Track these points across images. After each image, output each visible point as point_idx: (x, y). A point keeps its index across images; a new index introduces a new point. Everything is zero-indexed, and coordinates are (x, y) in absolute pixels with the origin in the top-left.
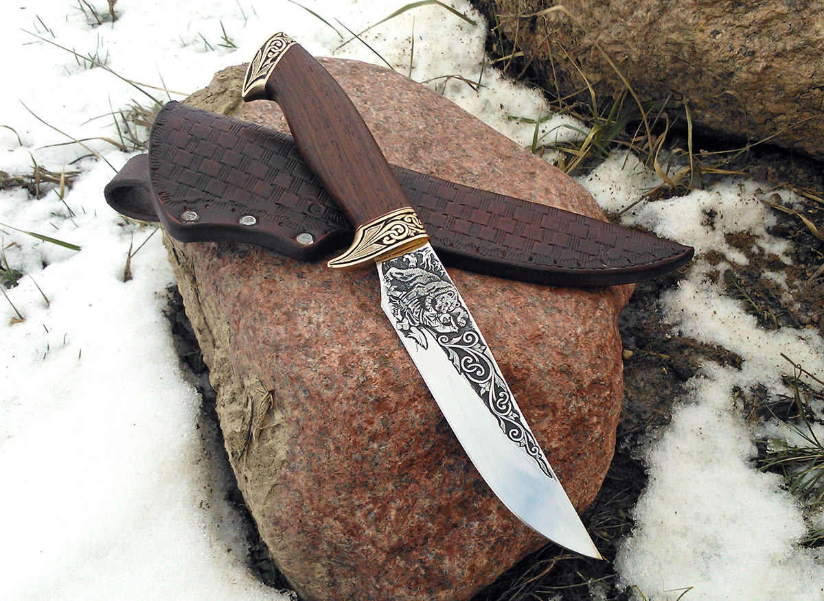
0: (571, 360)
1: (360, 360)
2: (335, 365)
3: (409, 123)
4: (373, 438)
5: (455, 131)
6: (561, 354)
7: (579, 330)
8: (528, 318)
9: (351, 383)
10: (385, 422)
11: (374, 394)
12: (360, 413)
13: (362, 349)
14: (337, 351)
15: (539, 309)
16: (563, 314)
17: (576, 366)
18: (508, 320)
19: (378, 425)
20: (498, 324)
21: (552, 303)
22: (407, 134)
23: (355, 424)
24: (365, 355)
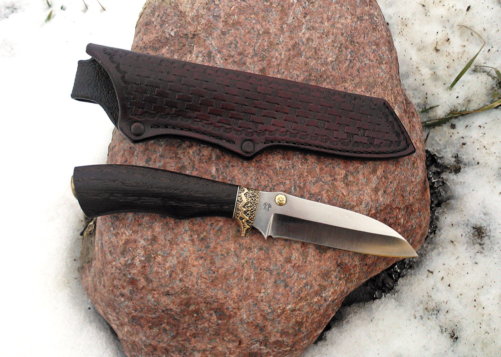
0: (268, 323)
1: (137, 248)
2: (121, 243)
3: (323, 52)
4: (123, 295)
5: (355, 73)
6: (264, 316)
7: (289, 307)
8: (259, 280)
9: (122, 260)
10: (132, 292)
11: (132, 274)
12: (120, 280)
13: (142, 242)
14: (127, 234)
15: (272, 277)
16: (288, 289)
17: (270, 328)
18: (245, 274)
19: (127, 291)
20: (236, 274)
21: (286, 277)
22: (312, 63)
23: (115, 282)
24: (141, 247)
